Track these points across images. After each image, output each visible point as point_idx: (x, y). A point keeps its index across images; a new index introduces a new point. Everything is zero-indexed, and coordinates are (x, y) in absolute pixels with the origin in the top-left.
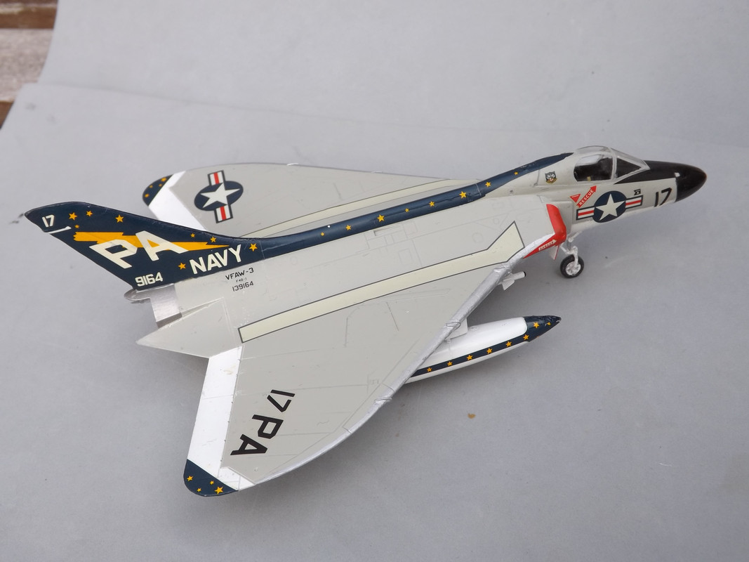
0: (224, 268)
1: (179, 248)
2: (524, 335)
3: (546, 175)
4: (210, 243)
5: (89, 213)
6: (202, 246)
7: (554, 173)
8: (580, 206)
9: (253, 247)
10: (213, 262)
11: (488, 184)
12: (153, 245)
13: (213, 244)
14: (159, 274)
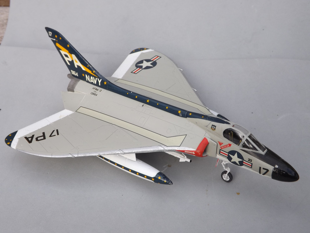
0: (94, 84)
1: (83, 68)
2: (152, 178)
3: (212, 125)
4: (92, 72)
5: (60, 38)
6: (90, 72)
7: (216, 126)
8: (222, 148)
9: (105, 83)
10: (92, 80)
11: (190, 114)
12: (76, 62)
13: (93, 73)
14: (77, 73)
